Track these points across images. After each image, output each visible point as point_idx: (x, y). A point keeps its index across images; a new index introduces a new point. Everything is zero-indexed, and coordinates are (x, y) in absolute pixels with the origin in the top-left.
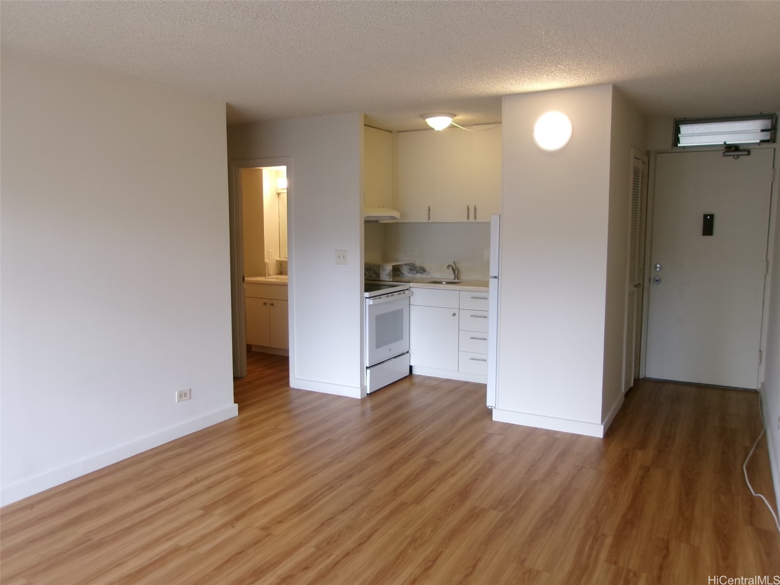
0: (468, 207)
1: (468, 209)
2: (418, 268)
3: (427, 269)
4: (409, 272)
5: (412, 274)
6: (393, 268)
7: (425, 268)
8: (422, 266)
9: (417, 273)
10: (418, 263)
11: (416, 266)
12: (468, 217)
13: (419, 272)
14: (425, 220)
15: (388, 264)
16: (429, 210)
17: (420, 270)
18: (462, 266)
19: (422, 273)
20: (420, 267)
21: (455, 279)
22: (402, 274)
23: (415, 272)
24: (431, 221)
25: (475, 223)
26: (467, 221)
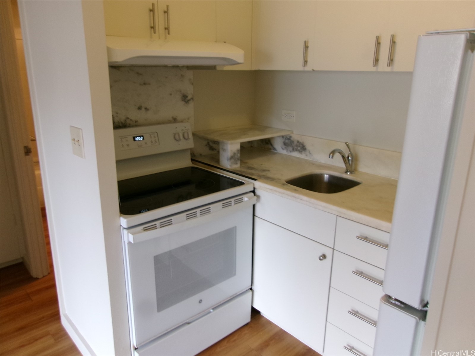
0: (378, 38)
1: (378, 44)
2: (295, 143)
3: (308, 147)
4: (284, 147)
5: (287, 151)
6: (241, 147)
7: (305, 144)
8: (301, 141)
9: (293, 150)
10: (296, 137)
11: (292, 139)
12: (376, 61)
13: (297, 150)
14: (298, 66)
15: (229, 142)
16: (306, 47)
17: (297, 146)
18: (362, 151)
19: (300, 152)
20: (298, 142)
21: (346, 172)
22: (274, 149)
23: (291, 149)
24: (308, 68)
25: (392, 73)
26: (374, 69)
